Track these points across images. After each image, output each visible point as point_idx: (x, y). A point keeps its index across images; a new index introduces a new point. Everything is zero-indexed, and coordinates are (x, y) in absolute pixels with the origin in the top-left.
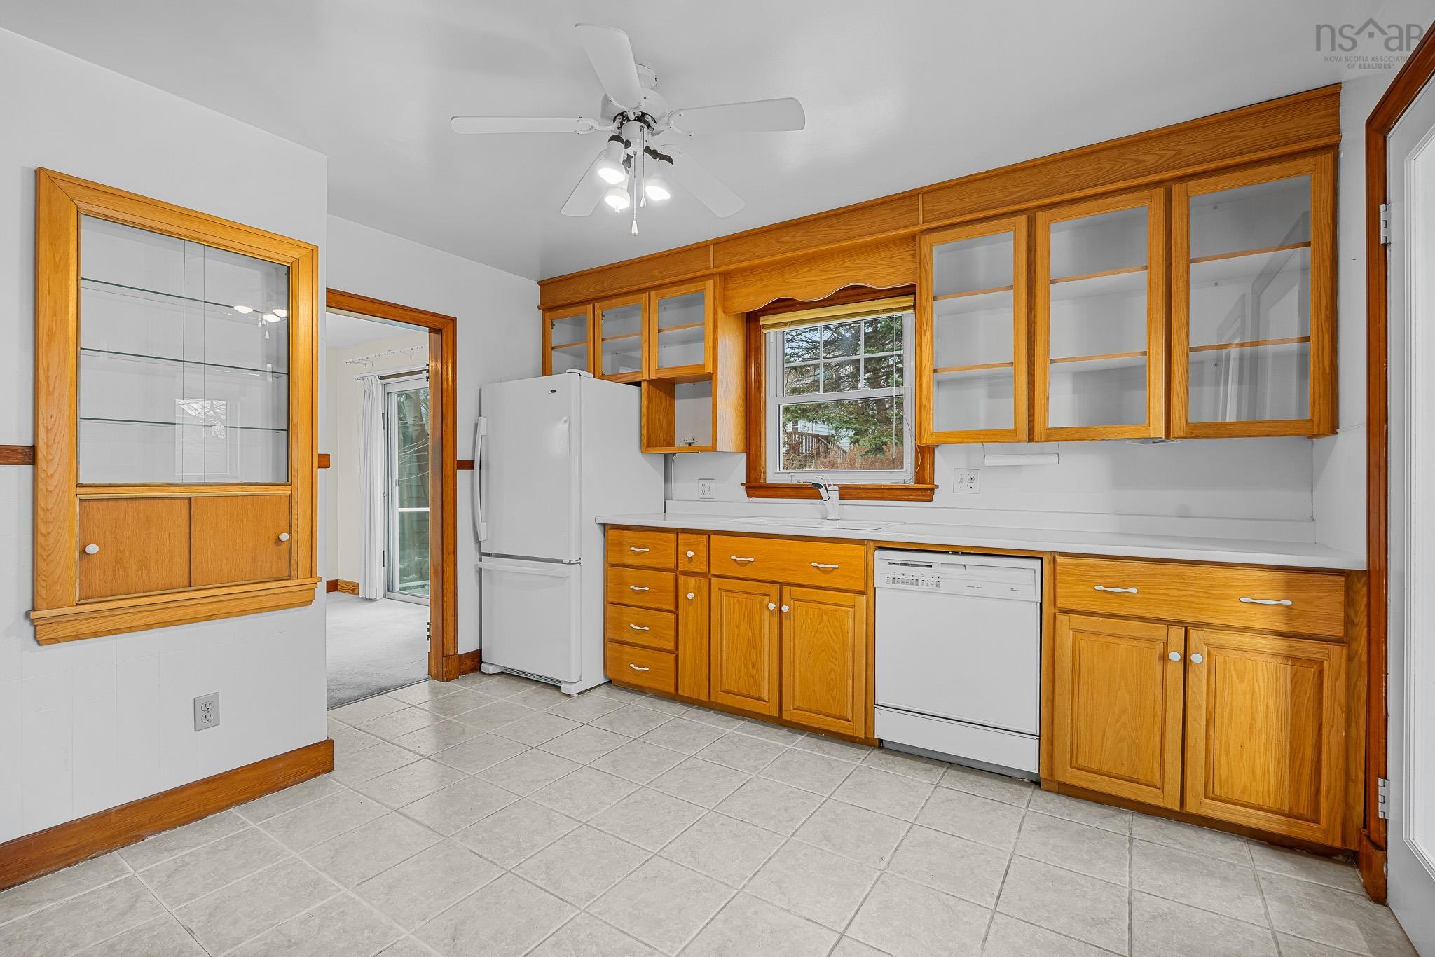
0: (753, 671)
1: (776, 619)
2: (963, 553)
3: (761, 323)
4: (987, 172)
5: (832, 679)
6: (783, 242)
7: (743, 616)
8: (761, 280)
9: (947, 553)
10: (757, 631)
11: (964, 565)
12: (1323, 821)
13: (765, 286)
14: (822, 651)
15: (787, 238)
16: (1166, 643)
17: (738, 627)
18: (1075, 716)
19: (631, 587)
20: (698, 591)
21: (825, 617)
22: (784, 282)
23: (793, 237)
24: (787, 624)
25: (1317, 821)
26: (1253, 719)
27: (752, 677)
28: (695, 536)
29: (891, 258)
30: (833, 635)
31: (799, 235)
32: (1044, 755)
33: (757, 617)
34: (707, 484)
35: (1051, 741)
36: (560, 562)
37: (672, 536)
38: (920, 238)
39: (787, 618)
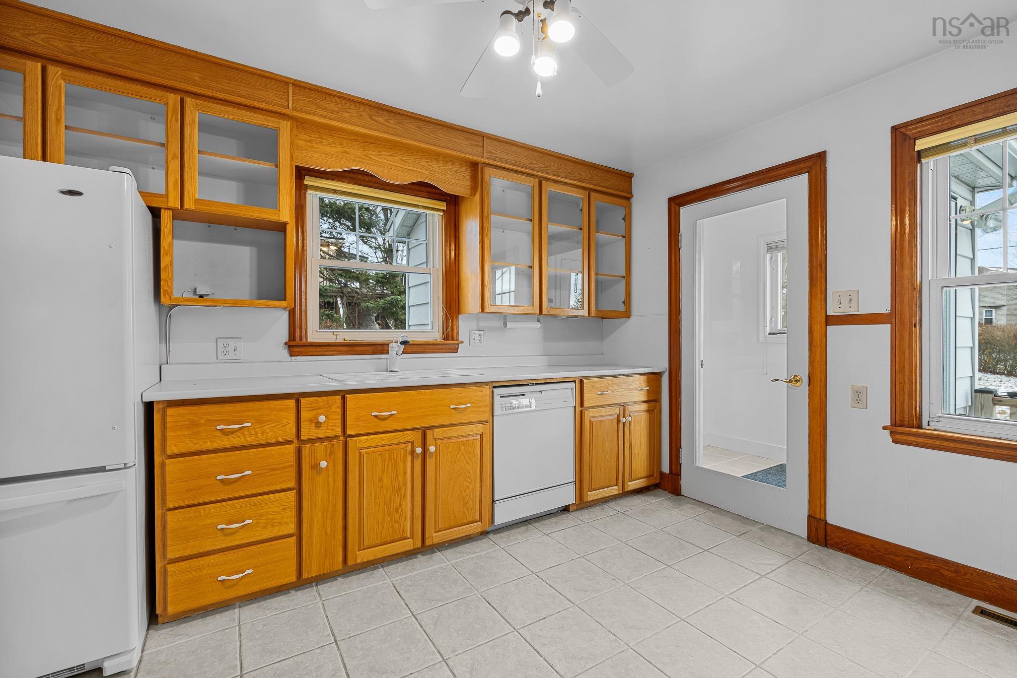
0: (397, 516)
1: (418, 463)
2: (536, 384)
3: (306, 182)
4: (522, 143)
5: (467, 495)
6: (376, 121)
7: (386, 467)
8: (341, 144)
9: (528, 385)
10: (401, 479)
11: (541, 391)
12: (655, 475)
13: (346, 152)
14: (460, 475)
15: (381, 120)
16: (619, 415)
17: (381, 480)
18: (591, 464)
19: (218, 478)
20: (329, 456)
21: (462, 447)
22: (366, 156)
23: (386, 121)
24: (430, 462)
25: (653, 476)
26: (641, 441)
27: (396, 522)
28: (324, 398)
29: (457, 173)
30: (467, 459)
31: (392, 121)
32: (577, 491)
33: (401, 465)
34: (232, 343)
35: (581, 482)
36: (102, 469)
37: (292, 403)
38: (482, 168)
39: (430, 458)
